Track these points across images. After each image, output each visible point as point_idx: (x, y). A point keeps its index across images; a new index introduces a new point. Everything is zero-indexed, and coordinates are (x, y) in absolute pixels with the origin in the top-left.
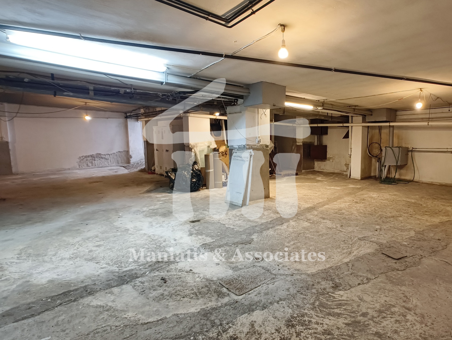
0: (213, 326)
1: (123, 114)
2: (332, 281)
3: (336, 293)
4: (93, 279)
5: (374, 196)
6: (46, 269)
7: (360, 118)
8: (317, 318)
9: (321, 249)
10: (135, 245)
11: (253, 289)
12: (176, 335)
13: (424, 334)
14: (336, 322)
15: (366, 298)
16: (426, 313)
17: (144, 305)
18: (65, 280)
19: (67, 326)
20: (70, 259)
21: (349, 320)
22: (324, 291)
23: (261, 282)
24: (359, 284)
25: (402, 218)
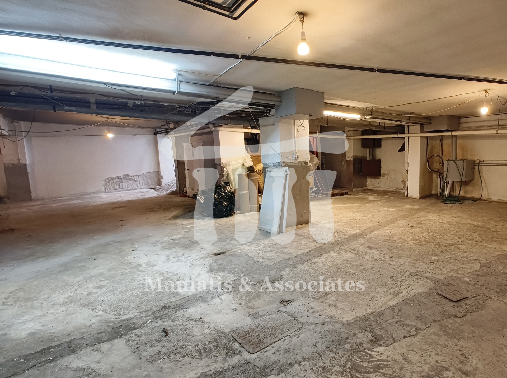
1: (153, 129)
2: (371, 332)
3: (375, 350)
4: (82, 331)
5: (433, 218)
6: (32, 317)
7: (418, 127)
10: (142, 286)
11: (271, 344)
15: (412, 356)
18: (49, 332)
22: (360, 347)
23: (283, 333)
24: (405, 337)
25: (465, 246)
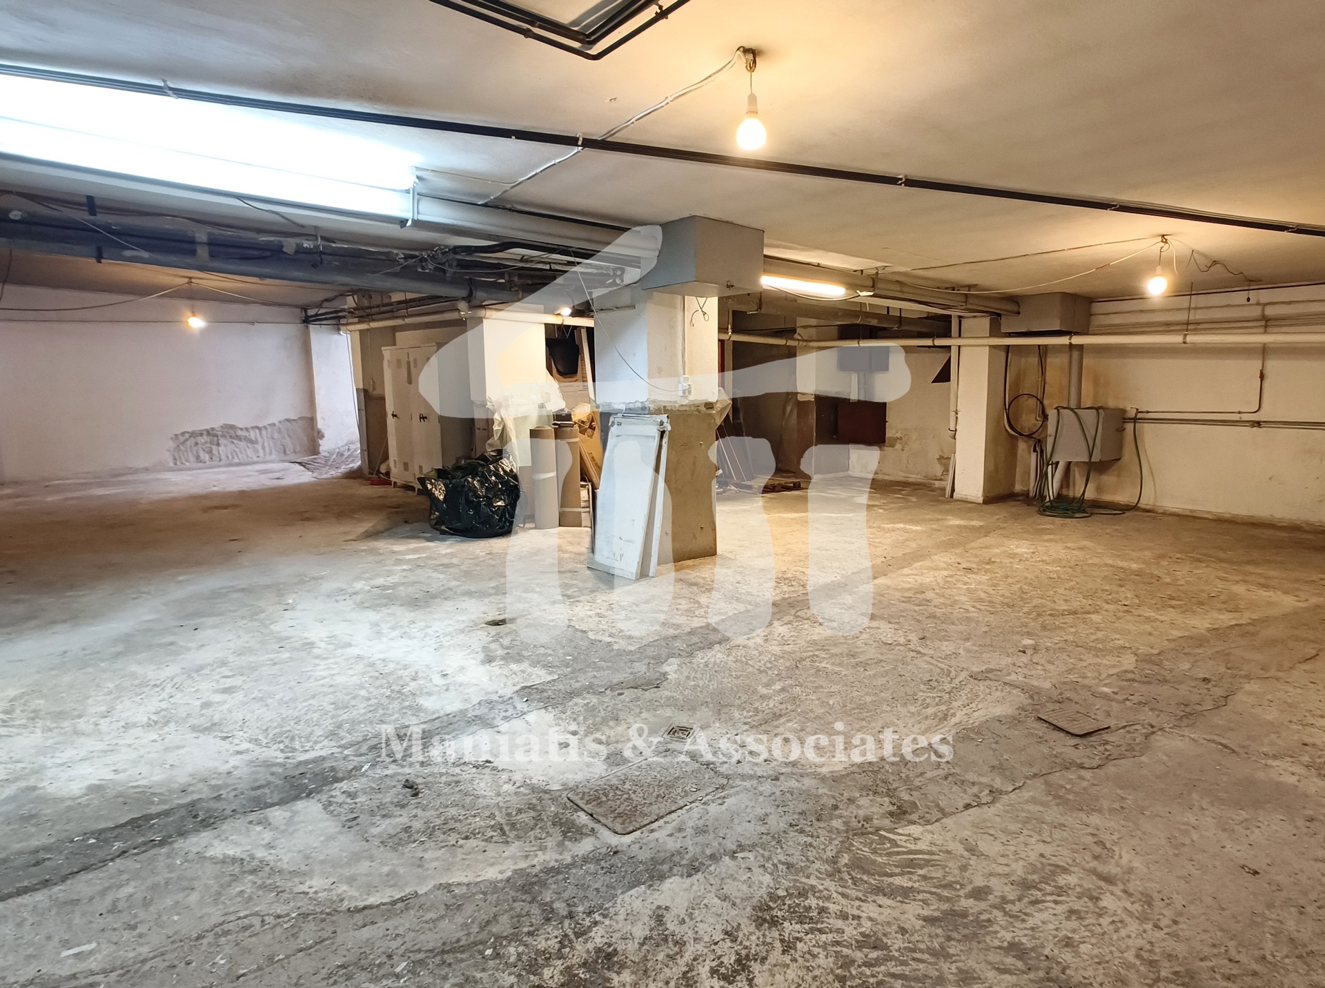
0: (548, 920)
1: (299, 310)
2: (889, 796)
3: (900, 831)
4: (213, 782)
5: (1019, 550)
6: (83, 753)
7: (985, 322)
8: (843, 901)
9: (860, 705)
10: (331, 690)
11: (662, 817)
12: (444, 944)
13: (1150, 951)
14: (896, 914)
15: (984, 845)
16: (1159, 892)
17: (356, 858)
18: (135, 784)
19: (142, 915)
20: (149, 725)
21: (935, 907)
22: (866, 825)
23: (686, 795)
24: (967, 806)
25: (1101, 617)
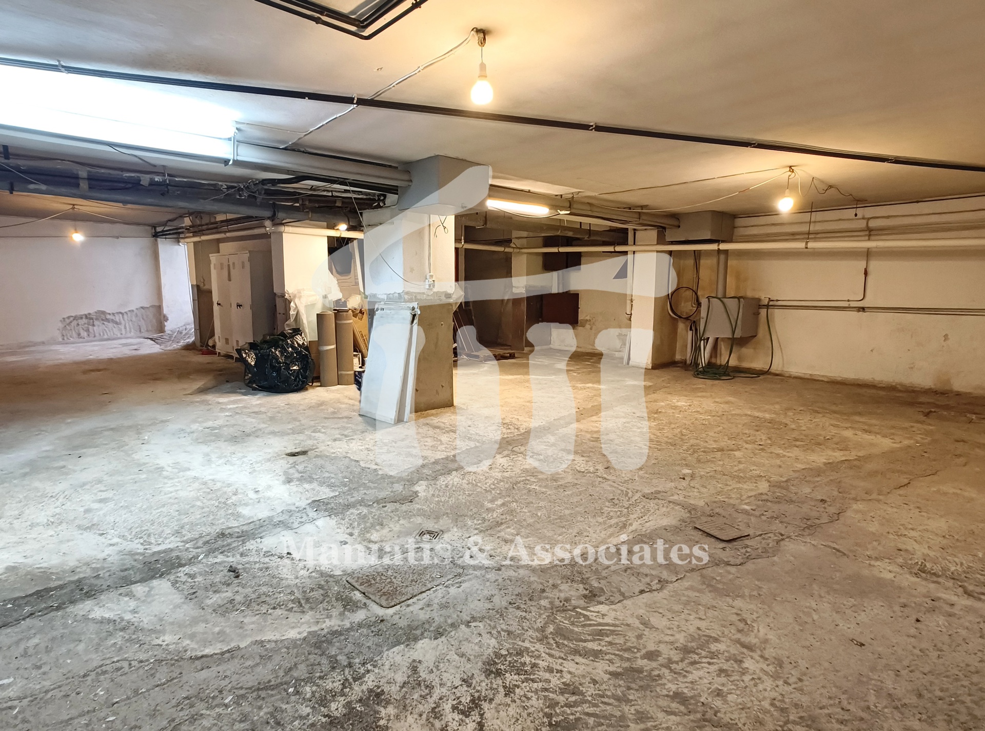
0: (334, 668)
1: (150, 228)
2: (583, 583)
3: (591, 609)
4: (94, 566)
5: (679, 404)
6: (2, 544)
7: (654, 233)
8: (551, 660)
9: (561, 516)
10: (176, 501)
11: (415, 596)
12: (259, 683)
13: (782, 701)
14: (589, 669)
15: (655, 620)
16: (788, 658)
17: (195, 621)
18: (38, 566)
19: (45, 658)
20: (49, 524)
21: (619, 665)
22: (566, 604)
23: (433, 581)
24: (642, 592)
25: (742, 453)
